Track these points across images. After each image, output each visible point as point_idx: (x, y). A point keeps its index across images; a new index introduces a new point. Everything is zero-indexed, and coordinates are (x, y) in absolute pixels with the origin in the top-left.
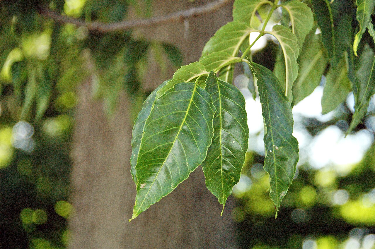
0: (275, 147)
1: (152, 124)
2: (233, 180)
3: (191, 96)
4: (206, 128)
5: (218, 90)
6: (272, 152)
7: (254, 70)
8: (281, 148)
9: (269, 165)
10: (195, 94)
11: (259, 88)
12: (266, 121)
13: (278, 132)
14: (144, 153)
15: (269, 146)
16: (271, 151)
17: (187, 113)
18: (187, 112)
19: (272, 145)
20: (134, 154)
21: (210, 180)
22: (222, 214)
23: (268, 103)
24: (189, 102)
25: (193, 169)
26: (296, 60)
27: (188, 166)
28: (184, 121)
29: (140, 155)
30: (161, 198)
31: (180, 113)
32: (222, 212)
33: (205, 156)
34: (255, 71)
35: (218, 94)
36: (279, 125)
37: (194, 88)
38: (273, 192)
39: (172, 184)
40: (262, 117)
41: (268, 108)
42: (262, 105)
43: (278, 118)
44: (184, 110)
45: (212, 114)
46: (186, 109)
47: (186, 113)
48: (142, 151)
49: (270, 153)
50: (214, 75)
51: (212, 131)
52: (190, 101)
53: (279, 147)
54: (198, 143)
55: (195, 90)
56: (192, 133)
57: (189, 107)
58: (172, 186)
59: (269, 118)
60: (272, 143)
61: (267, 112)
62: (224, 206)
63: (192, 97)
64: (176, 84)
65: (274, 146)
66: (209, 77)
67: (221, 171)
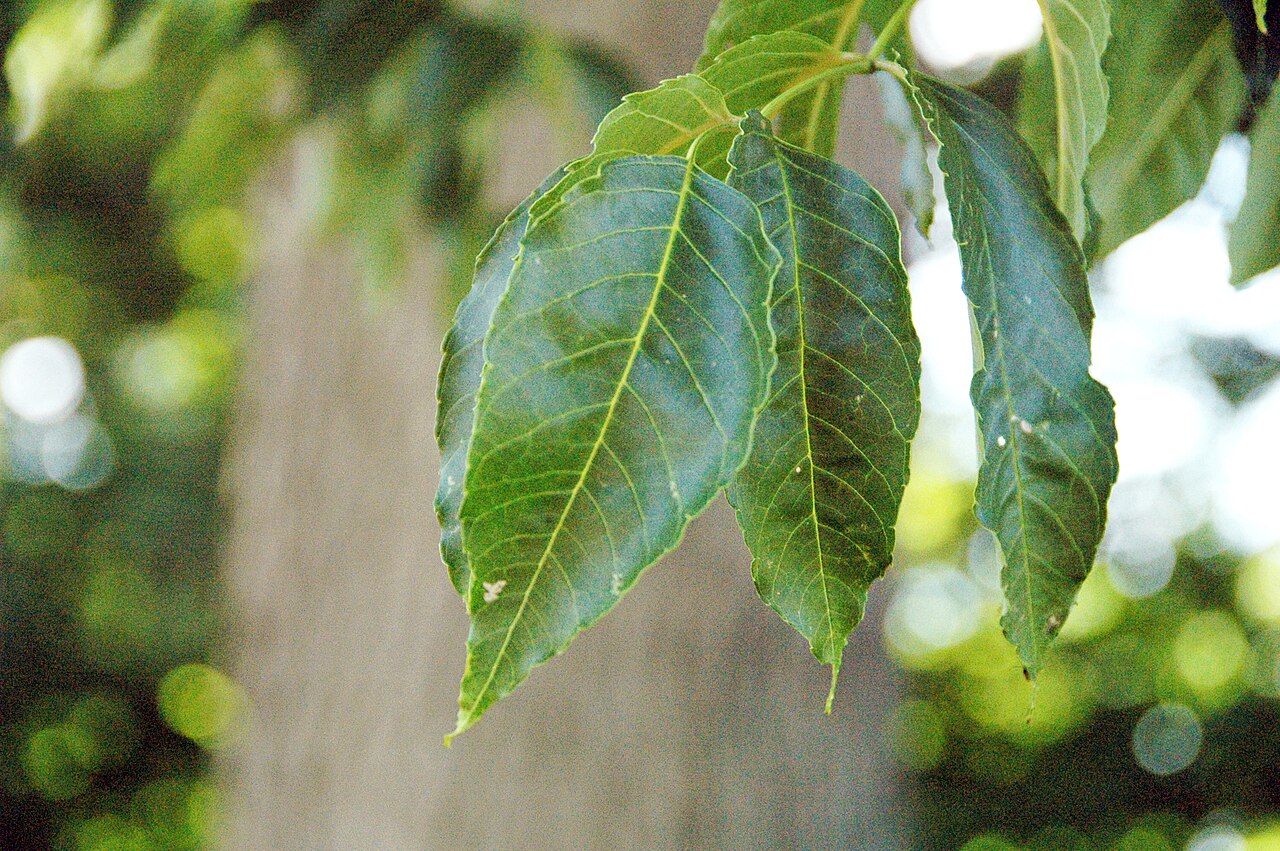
0: (1017, 424)
1: (517, 328)
2: (865, 561)
3: (673, 211)
4: (746, 333)
5: (781, 188)
6: (1006, 447)
7: (925, 106)
8: (1046, 425)
9: (997, 501)
10: (689, 203)
11: (946, 177)
12: (978, 315)
13: (1028, 364)
14: (491, 452)
15: (994, 419)
16: (1001, 441)
17: (660, 281)
18: (661, 275)
19: (1004, 419)
20: (450, 478)
21: (770, 563)
22: (829, 704)
23: (986, 241)
24: (665, 233)
25: (698, 506)
26: (1097, 60)
27: (676, 495)
28: (648, 315)
29: (475, 462)
30: (573, 638)
31: (630, 283)
32: (831, 697)
33: (745, 447)
34: (931, 108)
35: (781, 202)
36: (1033, 334)
37: (681, 178)
38: (1016, 610)
39: (615, 576)
40: (964, 298)
41: (985, 264)
42: (963, 249)
43: (1029, 302)
44: (648, 270)
45: (762, 277)
46: (654, 265)
47: (656, 278)
48: (481, 444)
49: (1001, 450)
50: (764, 125)
51: (769, 346)
52: (669, 231)
53: (1034, 422)
54: (714, 400)
55: (686, 188)
56: (687, 363)
57: (666, 258)
58: (616, 584)
59: (990, 305)
60: (1006, 408)
61: (983, 280)
62: (835, 672)
63: (678, 218)
64: (608, 164)
65: (1014, 418)
66: (742, 133)
67: (811, 522)
